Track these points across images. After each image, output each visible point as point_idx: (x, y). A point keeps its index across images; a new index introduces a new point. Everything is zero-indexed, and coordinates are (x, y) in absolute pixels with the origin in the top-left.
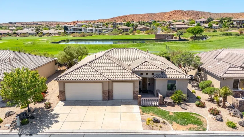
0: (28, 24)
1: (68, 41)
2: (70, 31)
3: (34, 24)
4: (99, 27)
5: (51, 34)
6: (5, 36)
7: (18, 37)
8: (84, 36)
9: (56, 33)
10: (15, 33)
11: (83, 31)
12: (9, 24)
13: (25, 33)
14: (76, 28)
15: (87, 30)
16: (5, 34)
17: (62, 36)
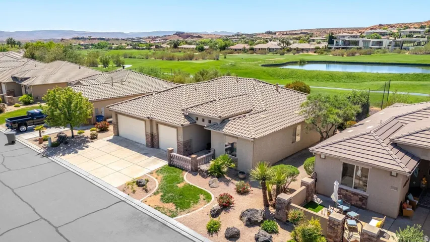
0: (291, 34)
1: (302, 63)
2: (336, 45)
3: (301, 33)
4: (412, 37)
5: (303, 50)
6: (238, 53)
7: (255, 54)
8: (353, 55)
9: (312, 49)
10: (252, 49)
11: (361, 45)
12: (266, 35)
13: (265, 49)
14: (348, 39)
15: (371, 43)
16: (241, 50)
17: (317, 54)
